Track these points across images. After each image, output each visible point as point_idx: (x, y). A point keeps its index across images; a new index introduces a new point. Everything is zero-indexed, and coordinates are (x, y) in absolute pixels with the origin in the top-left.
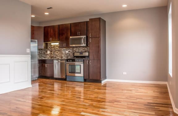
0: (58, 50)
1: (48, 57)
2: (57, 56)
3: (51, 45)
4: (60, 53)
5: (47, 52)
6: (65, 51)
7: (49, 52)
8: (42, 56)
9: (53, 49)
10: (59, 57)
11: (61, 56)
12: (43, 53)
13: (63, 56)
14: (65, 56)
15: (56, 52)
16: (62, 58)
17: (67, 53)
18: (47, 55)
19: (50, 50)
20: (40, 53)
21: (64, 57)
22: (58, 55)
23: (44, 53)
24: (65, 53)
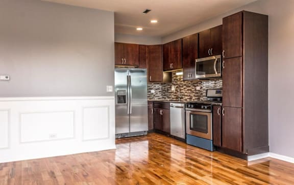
0: (185, 85)
1: (173, 96)
2: (184, 95)
3: (177, 76)
4: (188, 90)
5: (171, 88)
6: (195, 86)
7: (173, 89)
8: (165, 95)
9: (178, 83)
10: (187, 97)
11: (189, 96)
12: (166, 89)
13: (192, 95)
14: (195, 96)
15: (182, 88)
16: (191, 98)
17: (199, 91)
18: (172, 93)
19: (175, 85)
20: (163, 90)
21: (194, 98)
22: (186, 94)
23: (168, 90)
24: (196, 90)
